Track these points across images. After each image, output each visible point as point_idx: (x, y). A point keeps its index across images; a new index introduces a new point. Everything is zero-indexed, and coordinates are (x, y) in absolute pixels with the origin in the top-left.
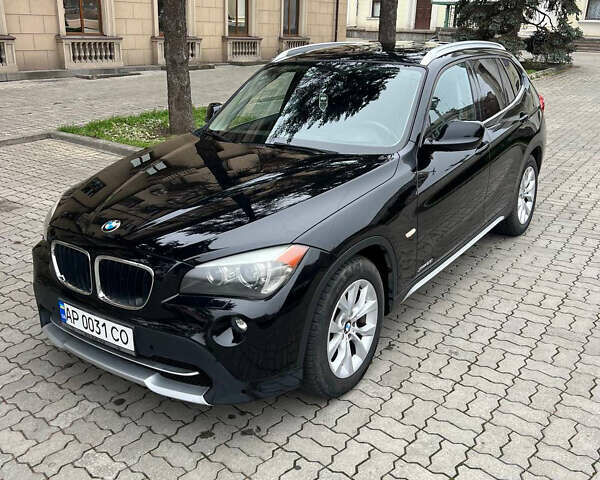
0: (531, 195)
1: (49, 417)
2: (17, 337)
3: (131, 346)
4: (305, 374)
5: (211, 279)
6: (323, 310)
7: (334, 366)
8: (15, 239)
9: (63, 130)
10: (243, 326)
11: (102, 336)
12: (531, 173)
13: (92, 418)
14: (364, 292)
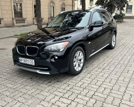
0: (115, 41)
1: (17, 81)
2: (9, 70)
3: (34, 64)
4: (69, 68)
5: (50, 49)
6: (72, 56)
7: (75, 68)
8: (6, 54)
9: (15, 36)
10: (57, 58)
11: (28, 63)
12: (114, 36)
13: (26, 81)
14: (81, 54)
